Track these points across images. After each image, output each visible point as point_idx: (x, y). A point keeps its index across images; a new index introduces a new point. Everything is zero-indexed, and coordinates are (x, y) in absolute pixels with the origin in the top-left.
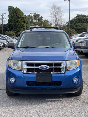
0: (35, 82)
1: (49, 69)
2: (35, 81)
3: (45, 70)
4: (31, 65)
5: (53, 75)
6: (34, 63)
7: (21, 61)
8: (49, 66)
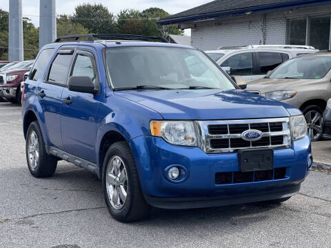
0: (235, 173)
1: (263, 138)
2: (237, 170)
3: (253, 142)
4: (222, 129)
5: (276, 152)
6: (226, 125)
7: (193, 120)
8: (263, 131)
